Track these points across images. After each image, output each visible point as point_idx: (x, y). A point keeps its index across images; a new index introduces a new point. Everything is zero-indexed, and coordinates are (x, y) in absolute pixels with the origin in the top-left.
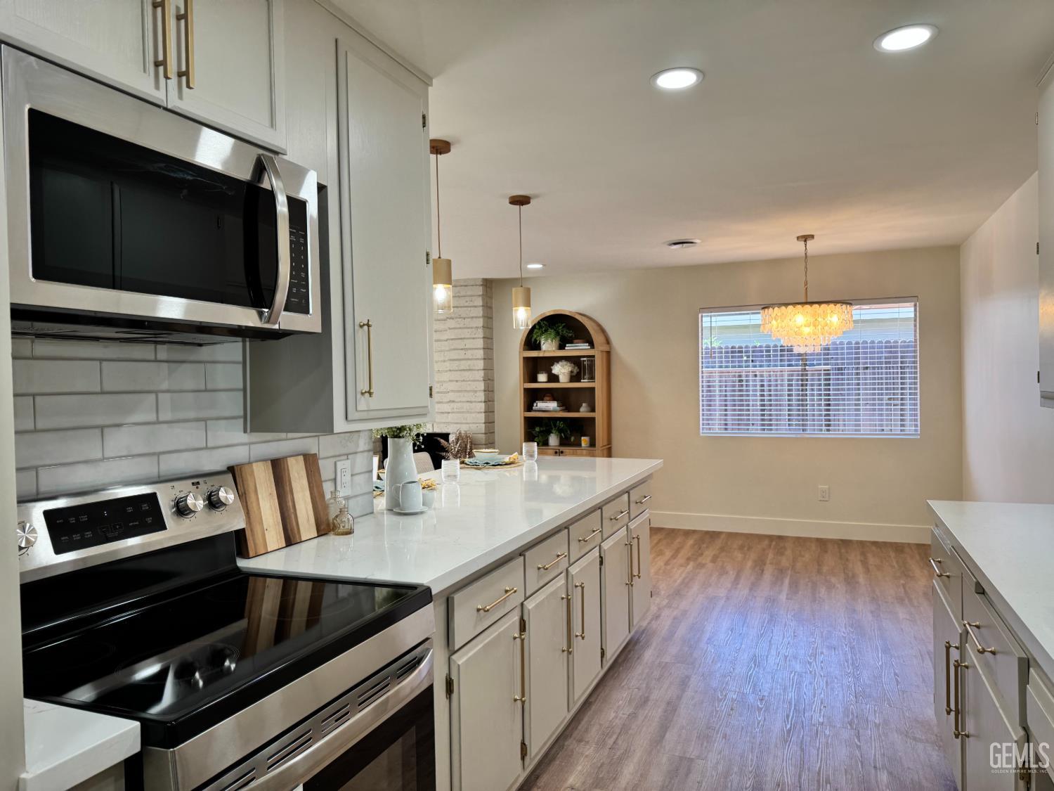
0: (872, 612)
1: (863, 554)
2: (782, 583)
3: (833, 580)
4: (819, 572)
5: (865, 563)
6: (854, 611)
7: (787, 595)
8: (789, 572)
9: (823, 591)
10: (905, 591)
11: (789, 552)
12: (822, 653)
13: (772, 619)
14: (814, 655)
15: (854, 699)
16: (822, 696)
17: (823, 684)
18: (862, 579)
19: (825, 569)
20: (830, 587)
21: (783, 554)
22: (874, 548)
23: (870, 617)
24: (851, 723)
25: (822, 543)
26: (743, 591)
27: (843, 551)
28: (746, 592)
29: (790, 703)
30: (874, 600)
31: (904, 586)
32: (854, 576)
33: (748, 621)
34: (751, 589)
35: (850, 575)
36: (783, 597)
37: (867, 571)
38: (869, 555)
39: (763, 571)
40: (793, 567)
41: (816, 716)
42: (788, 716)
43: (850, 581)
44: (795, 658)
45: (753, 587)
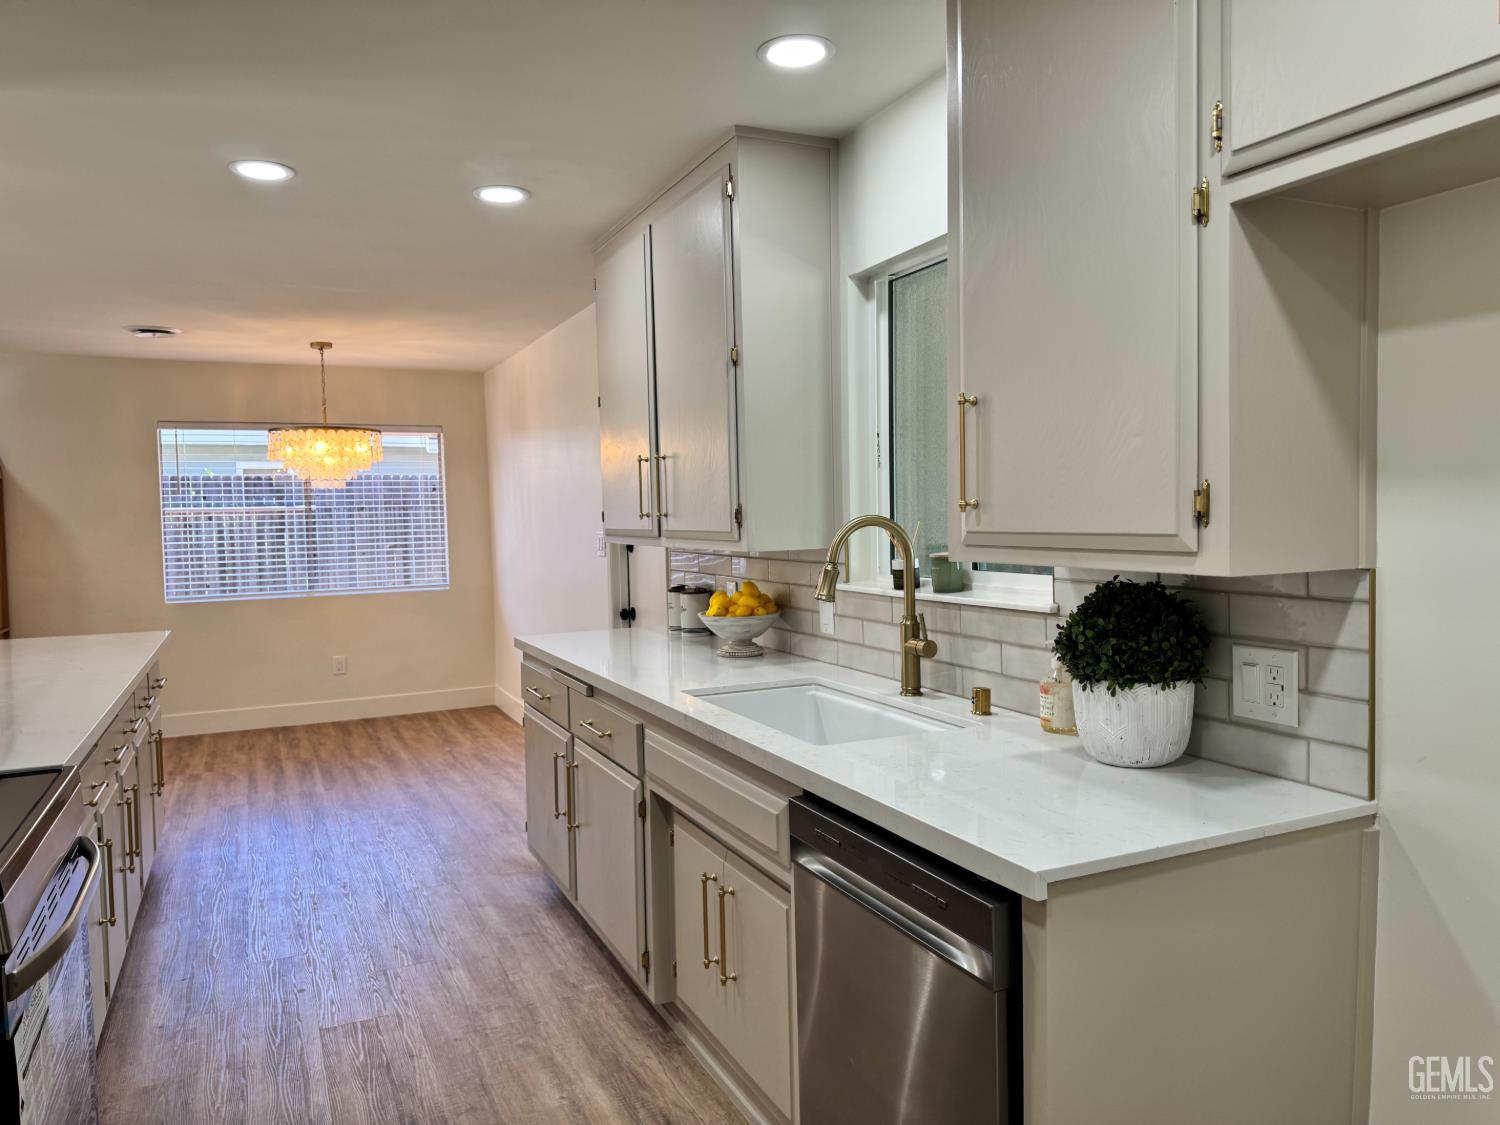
0: (427, 783)
1: (393, 729)
2: (312, 777)
3: (371, 761)
4: (351, 756)
5: (399, 738)
6: (407, 786)
7: (325, 786)
8: (315, 763)
9: (364, 775)
10: (454, 757)
11: (304, 742)
12: (390, 831)
13: (319, 813)
14: (382, 834)
15: (440, 861)
16: (407, 866)
17: (403, 856)
18: (403, 755)
19: (357, 752)
20: (371, 769)
21: (297, 746)
22: (404, 722)
23: (427, 788)
24: (445, 880)
25: (342, 727)
26: (267, 794)
27: (370, 730)
28: (271, 793)
29: (376, 881)
30: (425, 771)
31: (450, 752)
32: (393, 753)
33: (289, 820)
34: (276, 790)
35: (389, 753)
36: (320, 788)
37: (406, 745)
38: (402, 730)
39: (281, 768)
40: (318, 757)
41: (408, 885)
42: (380, 893)
43: (391, 759)
44: (364, 842)
45: (278, 786)
